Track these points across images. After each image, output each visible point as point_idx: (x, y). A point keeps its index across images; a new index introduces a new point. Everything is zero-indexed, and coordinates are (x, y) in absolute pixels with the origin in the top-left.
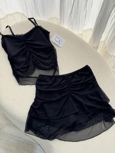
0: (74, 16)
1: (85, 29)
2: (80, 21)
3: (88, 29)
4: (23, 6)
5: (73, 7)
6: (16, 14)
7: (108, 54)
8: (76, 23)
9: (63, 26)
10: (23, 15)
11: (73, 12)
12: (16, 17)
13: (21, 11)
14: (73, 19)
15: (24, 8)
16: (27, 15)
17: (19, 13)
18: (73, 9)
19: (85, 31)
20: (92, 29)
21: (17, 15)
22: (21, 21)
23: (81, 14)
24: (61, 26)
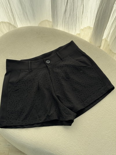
0: (70, 15)
1: (82, 28)
2: (78, 18)
3: (86, 28)
4: (9, 13)
5: (67, 4)
6: (1, 24)
7: (113, 53)
8: (72, 22)
9: (56, 28)
10: (10, 24)
11: (68, 10)
12: (2, 27)
13: (6, 20)
14: (69, 18)
15: (9, 16)
16: (14, 24)
17: (5, 23)
18: (68, 6)
19: (82, 30)
20: (90, 27)
21: (3, 25)
22: (8, 31)
23: (78, 10)
24: (55, 28)
